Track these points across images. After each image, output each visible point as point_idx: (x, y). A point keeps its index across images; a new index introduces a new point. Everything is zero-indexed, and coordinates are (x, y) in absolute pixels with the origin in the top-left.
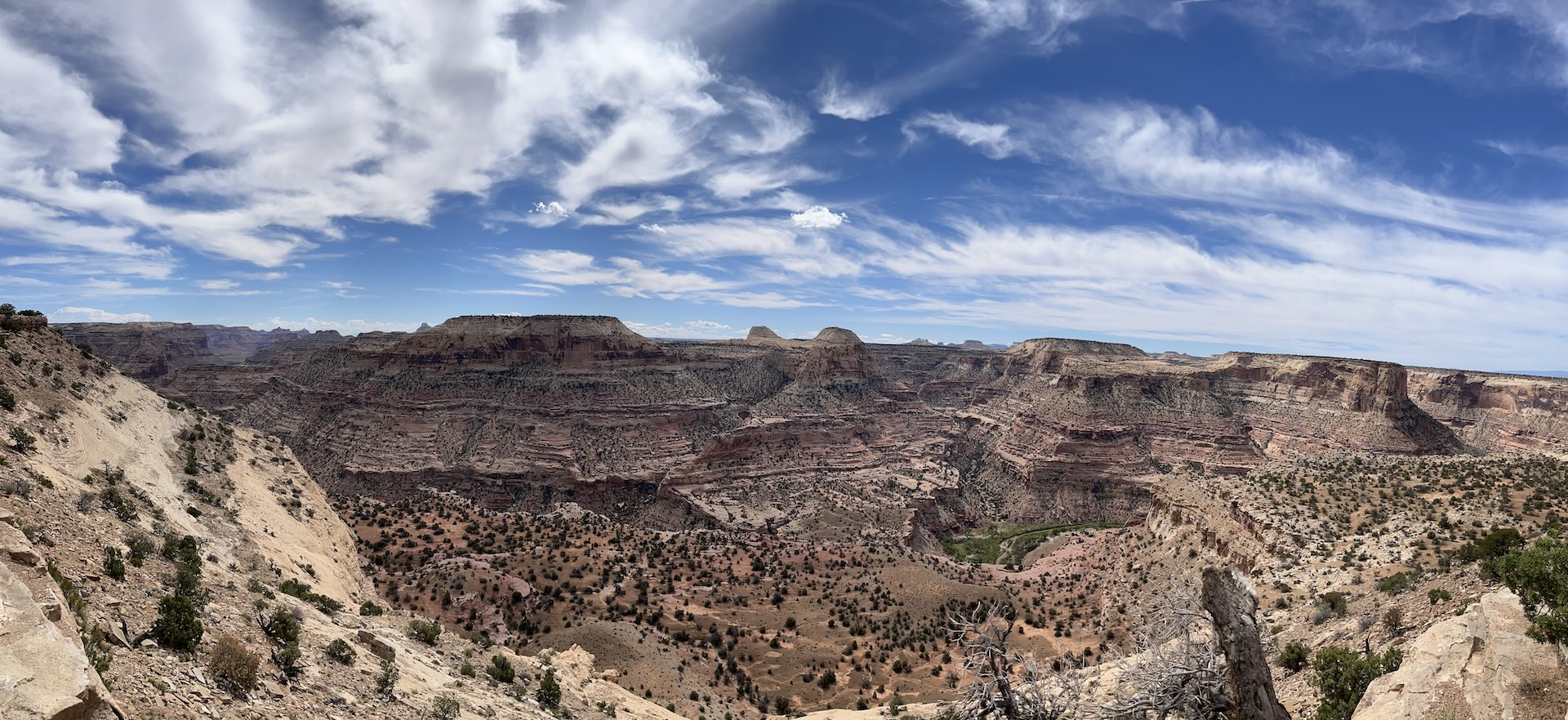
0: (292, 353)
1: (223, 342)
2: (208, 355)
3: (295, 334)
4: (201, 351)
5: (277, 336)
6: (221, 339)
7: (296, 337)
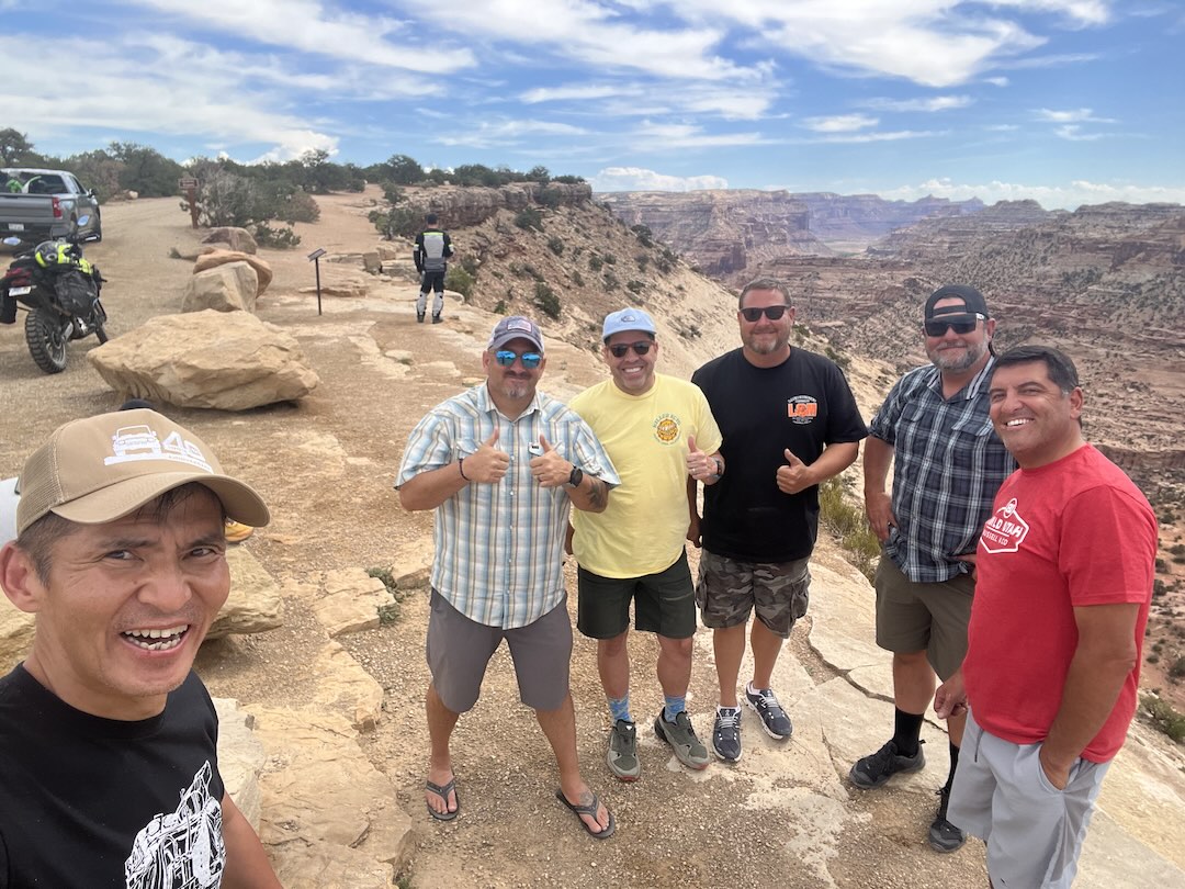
0: (947, 239)
1: (834, 221)
2: (808, 240)
3: (957, 207)
4: (797, 235)
5: (926, 210)
6: (831, 215)
7: (958, 212)
